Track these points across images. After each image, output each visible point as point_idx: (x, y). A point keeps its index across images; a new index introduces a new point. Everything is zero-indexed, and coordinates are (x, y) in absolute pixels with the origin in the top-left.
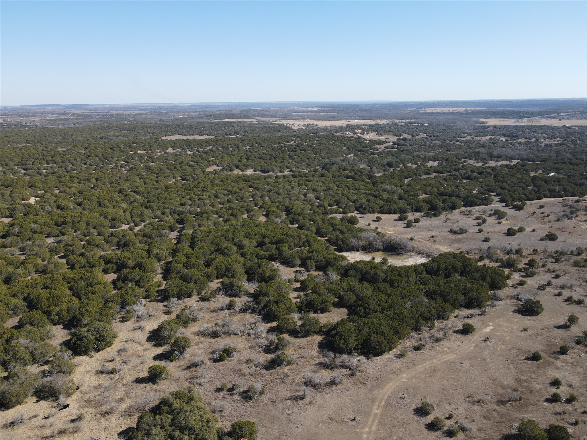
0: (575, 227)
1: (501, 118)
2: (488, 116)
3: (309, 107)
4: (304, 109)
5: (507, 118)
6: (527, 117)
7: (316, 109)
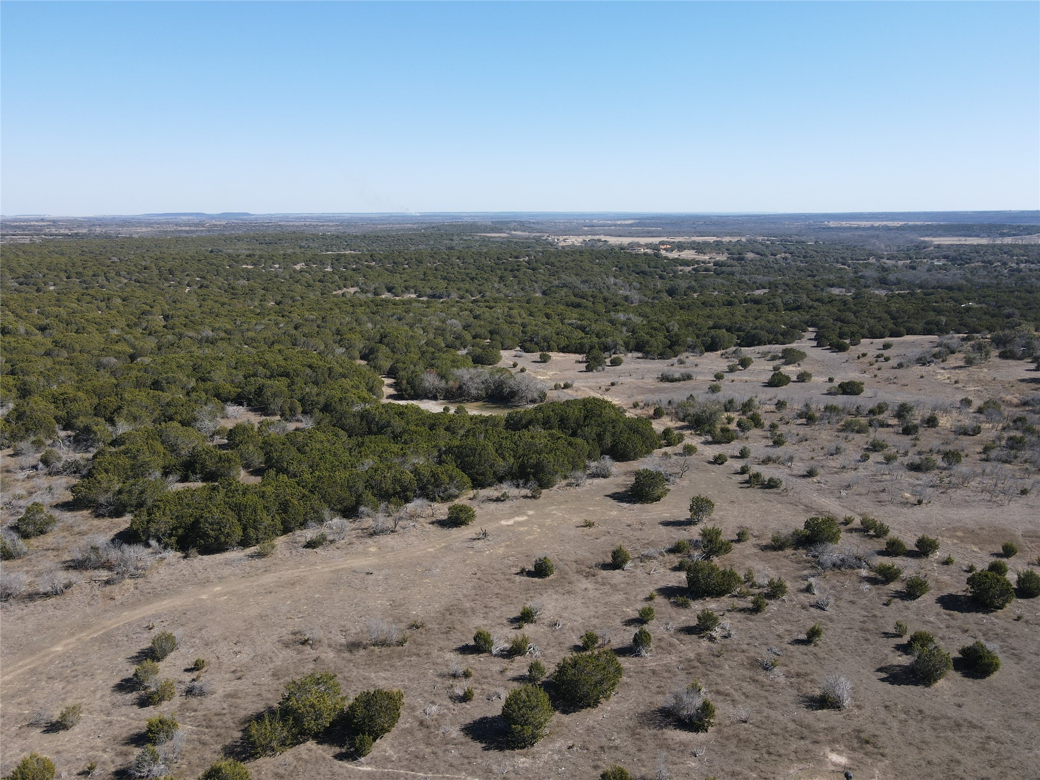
0: (922, 377)
1: (965, 236)
2: (939, 232)
3: (620, 220)
4: (609, 222)
5: (976, 236)
6: (1014, 235)
7: (630, 222)
